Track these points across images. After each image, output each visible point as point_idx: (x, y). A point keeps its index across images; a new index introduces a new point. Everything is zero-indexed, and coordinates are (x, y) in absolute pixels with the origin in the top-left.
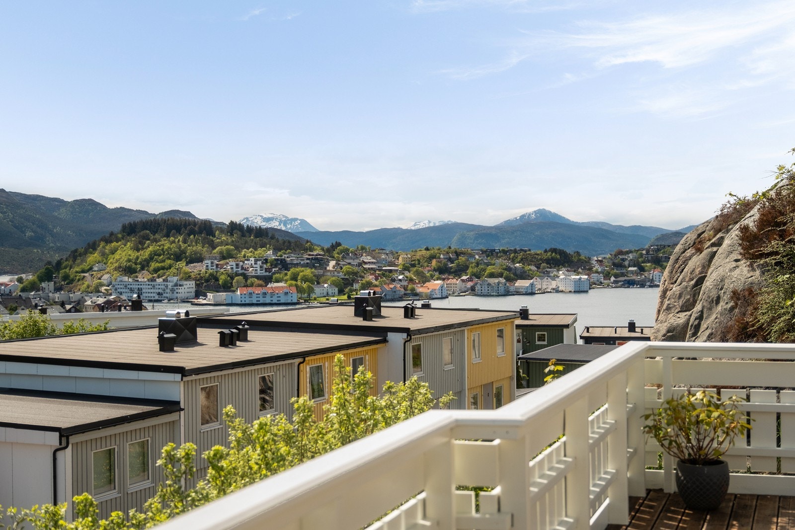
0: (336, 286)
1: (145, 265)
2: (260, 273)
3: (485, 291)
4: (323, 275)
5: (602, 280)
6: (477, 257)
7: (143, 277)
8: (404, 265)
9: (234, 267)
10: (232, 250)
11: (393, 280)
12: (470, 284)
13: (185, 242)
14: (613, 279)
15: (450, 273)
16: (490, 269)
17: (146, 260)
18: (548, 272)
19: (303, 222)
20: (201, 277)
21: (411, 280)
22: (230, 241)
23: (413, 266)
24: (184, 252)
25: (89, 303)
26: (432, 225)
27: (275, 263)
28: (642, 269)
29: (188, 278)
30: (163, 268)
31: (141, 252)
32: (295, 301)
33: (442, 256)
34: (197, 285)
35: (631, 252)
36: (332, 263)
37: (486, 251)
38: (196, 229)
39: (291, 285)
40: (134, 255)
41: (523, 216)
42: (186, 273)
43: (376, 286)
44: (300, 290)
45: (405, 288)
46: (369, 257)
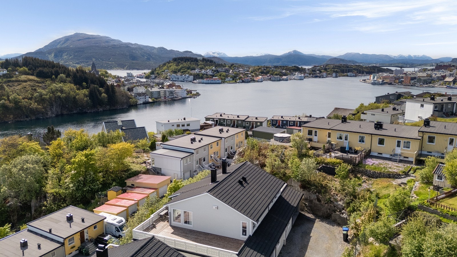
0: (232, 78)
1: (179, 71)
2: (211, 74)
3: (274, 79)
4: (228, 75)
5: (308, 76)
6: (272, 69)
7: (179, 74)
8: (251, 71)
9: (204, 72)
10: (203, 67)
11: (248, 76)
12: (269, 77)
13: (190, 64)
14: (311, 75)
15: (264, 73)
16: (276, 72)
17: (179, 69)
18: (293, 73)
19: (224, 54)
20: (195, 75)
21: (253, 76)
22: (203, 64)
23: (254, 71)
24: (190, 67)
25: (165, 84)
26: (262, 55)
27: (215, 71)
28: (321, 72)
29: (191, 75)
30: (184, 72)
31: (178, 67)
32: (220, 82)
33: (262, 68)
34: (194, 77)
35: (318, 66)
36: (231, 71)
37: (275, 67)
38: (193, 60)
39: (219, 78)
40: (176, 67)
41: (289, 52)
42: (191, 73)
43: (243, 78)
44: (222, 79)
45: (251, 79)
46: (241, 69)
